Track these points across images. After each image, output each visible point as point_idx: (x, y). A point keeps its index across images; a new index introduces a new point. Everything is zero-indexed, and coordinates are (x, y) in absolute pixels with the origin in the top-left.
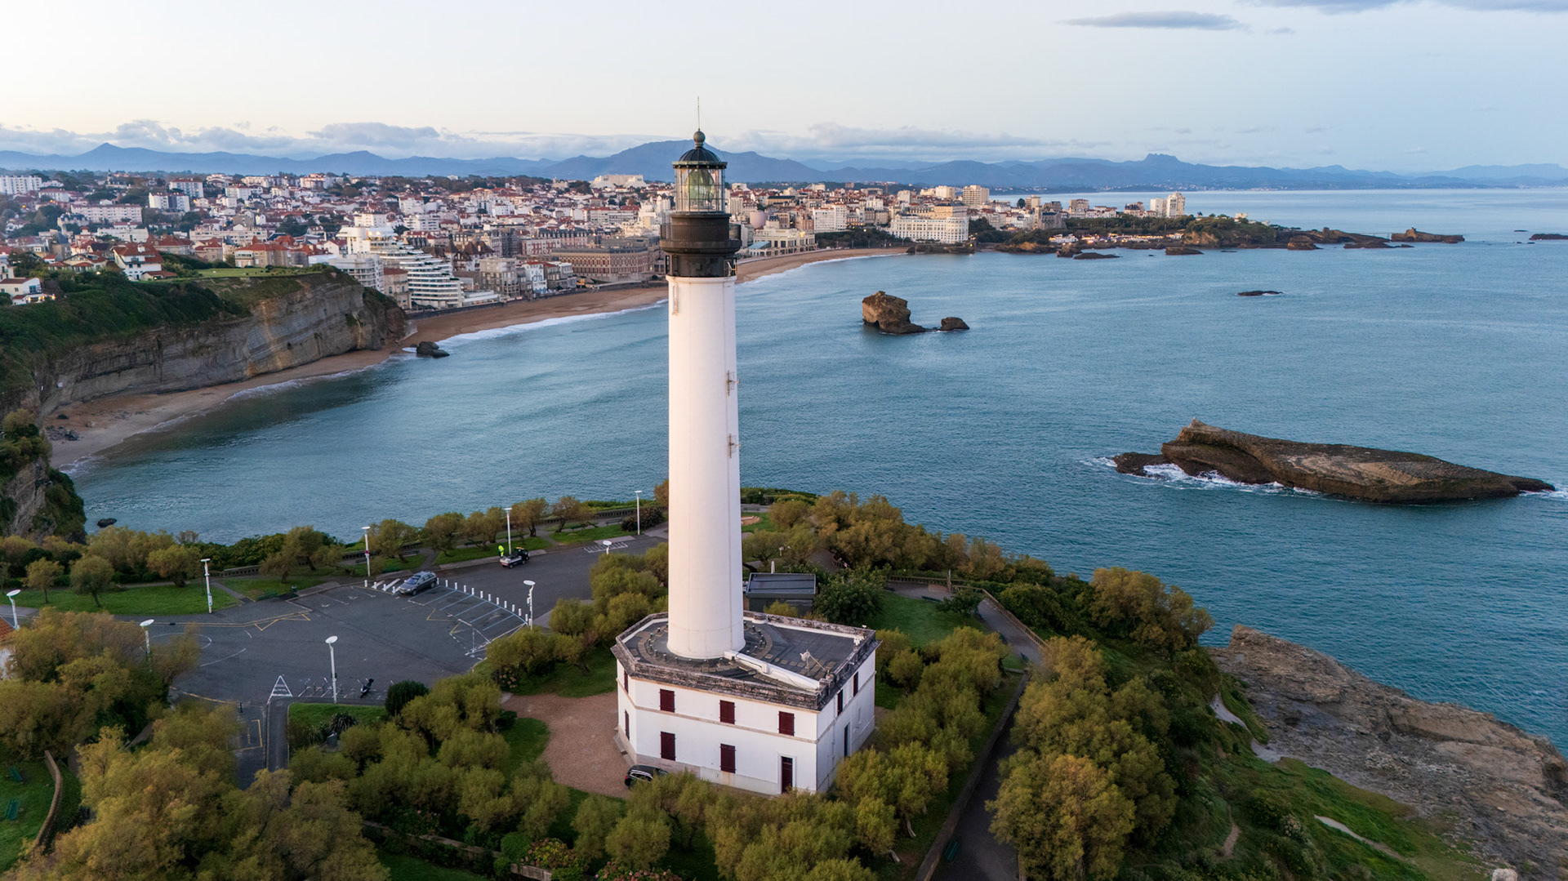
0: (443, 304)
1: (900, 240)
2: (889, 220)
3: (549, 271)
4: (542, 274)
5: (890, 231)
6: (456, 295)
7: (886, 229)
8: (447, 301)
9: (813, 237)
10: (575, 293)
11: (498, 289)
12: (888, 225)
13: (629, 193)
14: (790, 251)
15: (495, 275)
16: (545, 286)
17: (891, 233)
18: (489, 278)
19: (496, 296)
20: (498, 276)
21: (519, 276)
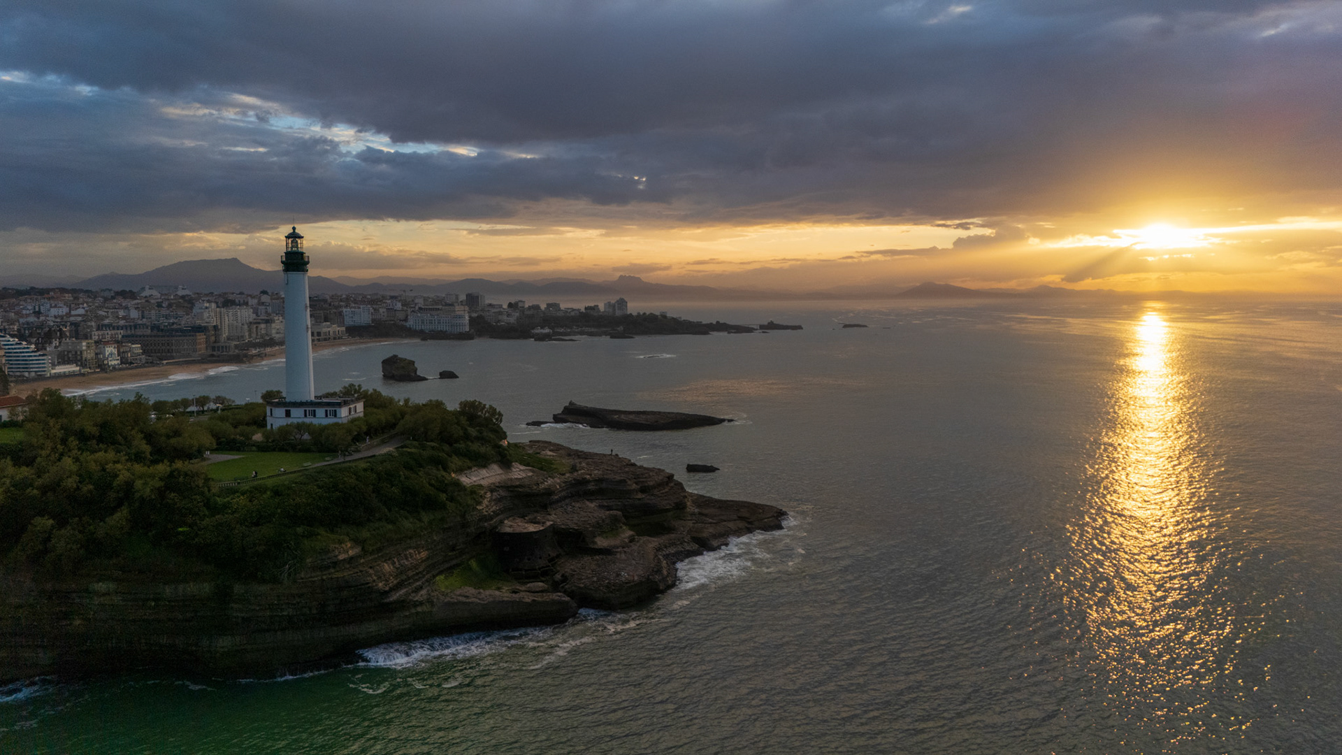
0: (33, 374)
1: (416, 331)
2: (407, 317)
3: (121, 350)
4: (116, 352)
5: (407, 324)
6: (44, 367)
7: (404, 323)
8: (36, 372)
9: (344, 329)
10: (145, 367)
11: (79, 363)
12: (406, 320)
13: (175, 299)
14: (325, 340)
15: (76, 352)
16: (119, 362)
17: (408, 326)
18: (70, 355)
19: (78, 368)
20: (79, 353)
21: (96, 354)
